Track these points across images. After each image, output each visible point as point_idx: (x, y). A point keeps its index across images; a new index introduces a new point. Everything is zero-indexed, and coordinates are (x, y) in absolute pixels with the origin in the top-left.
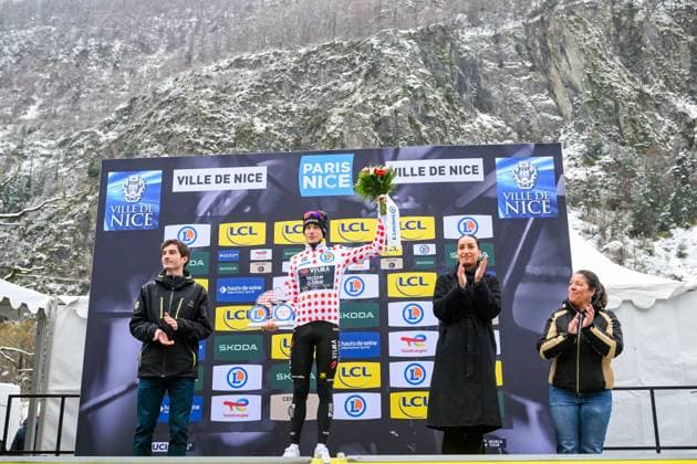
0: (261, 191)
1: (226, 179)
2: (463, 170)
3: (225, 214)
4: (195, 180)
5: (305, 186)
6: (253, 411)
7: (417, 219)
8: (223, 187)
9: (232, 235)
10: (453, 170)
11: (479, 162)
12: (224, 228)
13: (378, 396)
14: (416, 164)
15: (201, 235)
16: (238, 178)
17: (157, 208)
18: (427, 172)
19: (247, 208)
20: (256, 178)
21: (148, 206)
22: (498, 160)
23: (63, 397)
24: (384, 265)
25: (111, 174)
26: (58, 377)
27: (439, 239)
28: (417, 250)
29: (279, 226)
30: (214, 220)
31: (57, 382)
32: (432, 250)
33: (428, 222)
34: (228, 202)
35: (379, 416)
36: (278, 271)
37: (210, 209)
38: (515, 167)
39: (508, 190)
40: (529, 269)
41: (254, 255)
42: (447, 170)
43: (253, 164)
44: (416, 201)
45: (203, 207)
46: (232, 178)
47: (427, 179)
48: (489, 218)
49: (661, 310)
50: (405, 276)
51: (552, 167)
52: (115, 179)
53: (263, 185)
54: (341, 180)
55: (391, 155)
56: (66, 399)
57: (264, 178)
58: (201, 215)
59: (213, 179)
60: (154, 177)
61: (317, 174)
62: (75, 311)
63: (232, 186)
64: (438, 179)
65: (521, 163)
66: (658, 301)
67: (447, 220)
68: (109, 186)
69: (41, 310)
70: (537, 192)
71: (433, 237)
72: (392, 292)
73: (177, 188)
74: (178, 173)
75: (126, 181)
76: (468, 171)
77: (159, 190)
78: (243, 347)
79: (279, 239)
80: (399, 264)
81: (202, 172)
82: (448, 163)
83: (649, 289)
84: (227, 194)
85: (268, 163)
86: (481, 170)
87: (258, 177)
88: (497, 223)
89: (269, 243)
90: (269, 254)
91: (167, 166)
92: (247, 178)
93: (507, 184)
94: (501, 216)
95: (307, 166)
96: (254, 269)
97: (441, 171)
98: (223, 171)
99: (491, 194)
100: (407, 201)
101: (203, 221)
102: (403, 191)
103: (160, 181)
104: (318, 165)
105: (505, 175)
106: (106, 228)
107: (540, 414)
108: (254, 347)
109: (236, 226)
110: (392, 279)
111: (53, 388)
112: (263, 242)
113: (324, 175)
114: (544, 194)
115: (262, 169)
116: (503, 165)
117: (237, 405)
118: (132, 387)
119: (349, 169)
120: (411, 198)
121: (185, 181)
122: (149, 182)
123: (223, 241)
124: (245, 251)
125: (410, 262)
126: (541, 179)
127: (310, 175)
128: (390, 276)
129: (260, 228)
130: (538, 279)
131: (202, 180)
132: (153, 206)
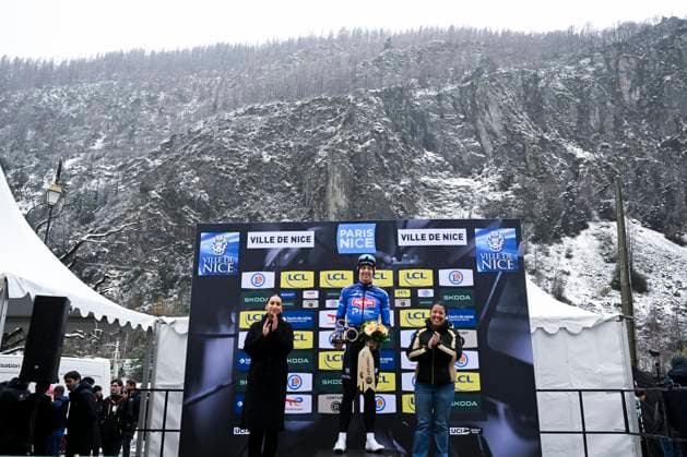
0: (311, 249)
1: (285, 239)
2: (452, 237)
3: (285, 265)
4: (263, 240)
5: (341, 246)
6: (306, 406)
7: (420, 271)
8: (283, 245)
9: (290, 280)
10: (445, 237)
11: (463, 231)
12: (284, 275)
13: (394, 397)
14: (420, 232)
15: (268, 280)
16: (293, 239)
17: (237, 259)
18: (427, 237)
19: (300, 261)
20: (306, 239)
21: (230, 258)
22: (477, 230)
23: (167, 391)
24: (398, 303)
25: (203, 235)
26: (163, 376)
27: (436, 286)
28: (421, 293)
29: (323, 274)
30: (277, 269)
31: (161, 379)
32: (431, 293)
33: (429, 273)
34: (287, 256)
35: (394, 411)
36: (322, 307)
37: (274, 261)
38: (488, 236)
39: (483, 252)
40: (498, 308)
41: (306, 295)
42: (441, 237)
43: (305, 230)
44: (420, 258)
45: (269, 260)
46: (289, 239)
47: (427, 243)
48: (471, 272)
49: (586, 335)
50: (413, 312)
51: (514, 236)
52: (206, 238)
53: (312, 245)
54: (367, 243)
55: (402, 225)
56: (170, 393)
57: (312, 239)
58: (268, 265)
59: (276, 240)
60: (235, 237)
61: (350, 237)
62: (173, 329)
63: (290, 245)
64: (434, 243)
65: (492, 233)
66: (584, 328)
67: (441, 272)
68: (202, 243)
69: (150, 328)
70: (504, 253)
71: (431, 284)
72: (403, 323)
73: (250, 245)
74: (251, 235)
75: (213, 240)
76: (457, 238)
77: (237, 247)
78: (299, 361)
79: (323, 284)
80: (408, 303)
81: (269, 234)
82: (442, 232)
83: (578, 319)
84: (286, 250)
85: (316, 228)
86: (465, 237)
87: (308, 238)
88: (476, 274)
89: (317, 286)
90: (316, 294)
91: (243, 230)
92: (300, 239)
93: (483, 248)
94: (479, 270)
95: (342, 231)
96: (306, 305)
97: (437, 237)
98: (283, 234)
99: (472, 255)
100: (413, 258)
101: (269, 269)
102: (411, 251)
103: (238, 240)
104: (350, 231)
105: (482, 241)
106: (200, 274)
107: (506, 411)
108: (306, 361)
109: (293, 273)
110: (403, 313)
111: (159, 384)
112: (312, 286)
113: (355, 238)
114: (509, 255)
115: (311, 233)
116: (481, 234)
117: (294, 401)
118: (220, 388)
119: (372, 234)
120: (416, 257)
121: (256, 240)
122: (230, 241)
123: (284, 285)
124: (299, 292)
125: (416, 303)
126: (507, 245)
127: (345, 238)
128: (401, 312)
129: (310, 275)
130: (505, 315)
131: (268, 240)
132: (233, 258)
